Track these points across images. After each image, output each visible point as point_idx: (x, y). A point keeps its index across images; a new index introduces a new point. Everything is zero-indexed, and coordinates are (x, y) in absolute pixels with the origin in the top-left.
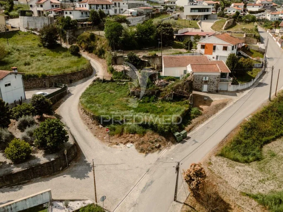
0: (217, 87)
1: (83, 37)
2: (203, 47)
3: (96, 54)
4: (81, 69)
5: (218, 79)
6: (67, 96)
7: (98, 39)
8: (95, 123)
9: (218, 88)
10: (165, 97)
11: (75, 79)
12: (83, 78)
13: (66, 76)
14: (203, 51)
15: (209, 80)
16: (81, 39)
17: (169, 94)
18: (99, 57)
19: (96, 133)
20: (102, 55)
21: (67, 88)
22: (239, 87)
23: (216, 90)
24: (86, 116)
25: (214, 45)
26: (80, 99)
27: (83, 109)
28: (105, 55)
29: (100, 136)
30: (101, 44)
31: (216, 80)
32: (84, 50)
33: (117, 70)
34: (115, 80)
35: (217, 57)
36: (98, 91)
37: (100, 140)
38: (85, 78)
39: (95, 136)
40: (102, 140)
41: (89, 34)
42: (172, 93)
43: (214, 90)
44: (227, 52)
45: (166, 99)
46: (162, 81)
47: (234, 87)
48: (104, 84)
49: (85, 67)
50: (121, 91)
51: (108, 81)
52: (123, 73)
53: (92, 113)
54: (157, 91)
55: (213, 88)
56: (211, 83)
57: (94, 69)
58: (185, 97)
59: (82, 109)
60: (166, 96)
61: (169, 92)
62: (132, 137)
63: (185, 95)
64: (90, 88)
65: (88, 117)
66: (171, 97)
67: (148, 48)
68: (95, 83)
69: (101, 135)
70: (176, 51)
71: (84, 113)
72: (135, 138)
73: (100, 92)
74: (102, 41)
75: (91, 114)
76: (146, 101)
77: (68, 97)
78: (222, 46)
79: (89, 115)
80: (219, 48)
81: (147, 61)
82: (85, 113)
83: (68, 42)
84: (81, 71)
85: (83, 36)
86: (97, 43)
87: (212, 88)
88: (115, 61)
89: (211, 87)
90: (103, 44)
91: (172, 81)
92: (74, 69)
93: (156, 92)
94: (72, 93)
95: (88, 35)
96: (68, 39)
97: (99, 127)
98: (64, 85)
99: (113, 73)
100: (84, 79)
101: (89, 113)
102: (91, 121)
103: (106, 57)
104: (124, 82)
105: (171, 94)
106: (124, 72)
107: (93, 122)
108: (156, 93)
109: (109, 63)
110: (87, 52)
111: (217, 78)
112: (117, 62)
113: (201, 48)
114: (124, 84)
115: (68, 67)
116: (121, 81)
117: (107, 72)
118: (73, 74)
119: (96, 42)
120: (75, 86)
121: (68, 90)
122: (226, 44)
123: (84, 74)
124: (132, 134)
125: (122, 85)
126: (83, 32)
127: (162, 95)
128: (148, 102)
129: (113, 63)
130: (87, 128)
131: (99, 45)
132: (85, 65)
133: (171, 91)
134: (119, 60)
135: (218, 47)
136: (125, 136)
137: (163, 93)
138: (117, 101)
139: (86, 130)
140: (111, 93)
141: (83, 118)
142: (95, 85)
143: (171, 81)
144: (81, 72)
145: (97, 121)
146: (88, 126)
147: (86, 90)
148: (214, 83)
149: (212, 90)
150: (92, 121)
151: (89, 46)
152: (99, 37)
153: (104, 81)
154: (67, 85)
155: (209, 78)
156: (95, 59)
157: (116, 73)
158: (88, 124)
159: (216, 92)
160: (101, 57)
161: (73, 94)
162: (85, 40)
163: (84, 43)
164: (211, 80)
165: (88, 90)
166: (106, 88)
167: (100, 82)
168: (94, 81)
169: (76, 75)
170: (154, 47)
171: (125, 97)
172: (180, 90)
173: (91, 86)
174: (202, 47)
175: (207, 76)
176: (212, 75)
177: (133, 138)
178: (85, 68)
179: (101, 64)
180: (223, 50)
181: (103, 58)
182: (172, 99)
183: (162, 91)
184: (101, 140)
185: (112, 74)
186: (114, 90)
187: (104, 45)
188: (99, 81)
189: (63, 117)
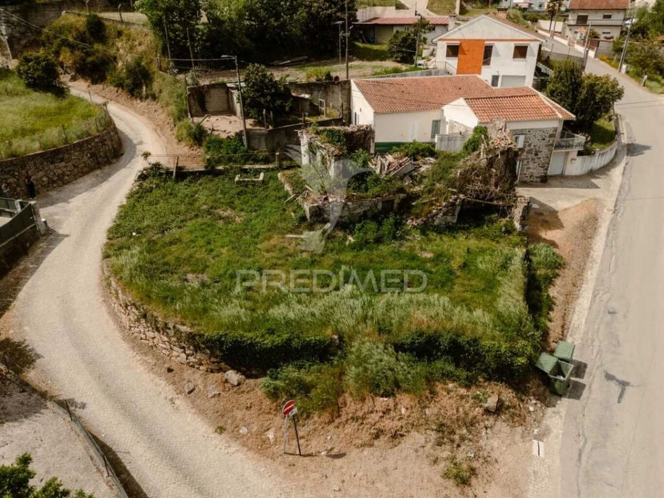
0: (545, 166)
1: (61, 30)
2: (453, 51)
3: (120, 85)
4: (79, 137)
5: (551, 142)
6: (43, 245)
7: (120, 34)
8: (201, 364)
9: (547, 169)
10: (432, 217)
11: (63, 174)
12: (92, 169)
13: (23, 167)
14: (453, 63)
15: (525, 147)
16: (55, 37)
17: (445, 207)
18: (133, 95)
19: (223, 416)
20: (144, 88)
21: (37, 214)
22: (596, 162)
23: (541, 177)
24: (150, 334)
25: (486, 42)
26: (106, 256)
27: (134, 305)
28: (156, 86)
29: (244, 430)
30: (131, 48)
31: (546, 146)
32: (74, 74)
33: (216, 133)
34: (221, 168)
35: (495, 79)
36: (173, 217)
37: (250, 449)
38: (100, 168)
39: (221, 430)
40: (260, 446)
41: (84, 19)
42: (456, 200)
43: (537, 177)
44: (526, 61)
45: (437, 222)
46: (390, 158)
47: (584, 161)
48: (182, 185)
49: (93, 127)
50: (260, 207)
51: (196, 175)
52: (241, 140)
53: (183, 324)
54: (402, 196)
55: (534, 171)
56: (529, 156)
57: (126, 137)
58: (496, 209)
59: (127, 306)
60: (434, 211)
61: (443, 197)
62: (387, 412)
63: (495, 202)
64: (134, 206)
65: (165, 339)
66: (453, 215)
67: (288, 59)
68: (146, 184)
69: (247, 426)
70: (374, 67)
71: (138, 320)
72: (403, 411)
73: (182, 218)
74: (134, 40)
75: (177, 331)
76: (371, 236)
77: (46, 252)
78: (512, 45)
79: (171, 332)
80: (503, 51)
81: (307, 96)
82: (143, 321)
83: (9, 51)
84: (83, 142)
85: (61, 28)
86: (118, 50)
87: (531, 170)
88: (199, 101)
89: (529, 168)
90: (141, 49)
91: (427, 159)
92: (53, 135)
93: (397, 201)
94: (61, 232)
95: (77, 21)
96: (9, 41)
97: (226, 381)
98: (21, 204)
99: (204, 143)
100: (98, 172)
101: (171, 325)
102: (179, 356)
103: (160, 92)
104: (257, 172)
105: (453, 204)
106: (244, 138)
107: (192, 359)
108: (395, 205)
109: (180, 111)
110: (86, 80)
111: (547, 139)
112: (208, 106)
113: (448, 55)
114: (263, 181)
115: (23, 133)
116: (245, 171)
117: (176, 140)
118: (52, 155)
119: (113, 44)
120: (65, 200)
121: (43, 220)
122: (525, 38)
123: (93, 155)
124: (382, 396)
125: (254, 184)
126: (60, 15)
127: (418, 211)
128: (379, 241)
129: (193, 111)
130: (169, 391)
131: (124, 56)
132: (92, 120)
133: (454, 193)
134: (215, 99)
135: (499, 47)
136: (360, 414)
137: (424, 204)
138: (268, 251)
139: (169, 408)
140: (228, 220)
141: (137, 344)
142: (151, 190)
143: (424, 156)
144: (80, 145)
145: (212, 354)
146: (174, 383)
147: (120, 217)
148: (540, 155)
149: (531, 177)
150: (188, 355)
151: (90, 59)
152: (119, 27)
153: (182, 174)
154: (33, 202)
155: (526, 138)
156: (118, 102)
157: (217, 144)
158: (170, 370)
159: (542, 181)
160: (140, 93)
161: (67, 236)
162: (71, 39)
163: (67, 49)
164: (530, 145)
165: (126, 213)
166: (196, 200)
167: (165, 181)
168: (142, 177)
169: (62, 160)
170: (306, 57)
171: (291, 232)
172: (478, 186)
173: (137, 196)
174: (450, 53)
175: (522, 132)
176: (536, 130)
177: (392, 414)
178: (94, 133)
179: (144, 119)
180: (515, 56)
181: (147, 97)
182: (455, 221)
183: (416, 196)
184: (258, 452)
185: (200, 145)
186: (231, 205)
187: (145, 52)
188: (161, 174)
189: (39, 351)
